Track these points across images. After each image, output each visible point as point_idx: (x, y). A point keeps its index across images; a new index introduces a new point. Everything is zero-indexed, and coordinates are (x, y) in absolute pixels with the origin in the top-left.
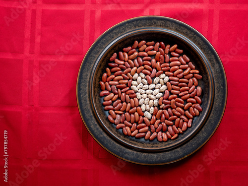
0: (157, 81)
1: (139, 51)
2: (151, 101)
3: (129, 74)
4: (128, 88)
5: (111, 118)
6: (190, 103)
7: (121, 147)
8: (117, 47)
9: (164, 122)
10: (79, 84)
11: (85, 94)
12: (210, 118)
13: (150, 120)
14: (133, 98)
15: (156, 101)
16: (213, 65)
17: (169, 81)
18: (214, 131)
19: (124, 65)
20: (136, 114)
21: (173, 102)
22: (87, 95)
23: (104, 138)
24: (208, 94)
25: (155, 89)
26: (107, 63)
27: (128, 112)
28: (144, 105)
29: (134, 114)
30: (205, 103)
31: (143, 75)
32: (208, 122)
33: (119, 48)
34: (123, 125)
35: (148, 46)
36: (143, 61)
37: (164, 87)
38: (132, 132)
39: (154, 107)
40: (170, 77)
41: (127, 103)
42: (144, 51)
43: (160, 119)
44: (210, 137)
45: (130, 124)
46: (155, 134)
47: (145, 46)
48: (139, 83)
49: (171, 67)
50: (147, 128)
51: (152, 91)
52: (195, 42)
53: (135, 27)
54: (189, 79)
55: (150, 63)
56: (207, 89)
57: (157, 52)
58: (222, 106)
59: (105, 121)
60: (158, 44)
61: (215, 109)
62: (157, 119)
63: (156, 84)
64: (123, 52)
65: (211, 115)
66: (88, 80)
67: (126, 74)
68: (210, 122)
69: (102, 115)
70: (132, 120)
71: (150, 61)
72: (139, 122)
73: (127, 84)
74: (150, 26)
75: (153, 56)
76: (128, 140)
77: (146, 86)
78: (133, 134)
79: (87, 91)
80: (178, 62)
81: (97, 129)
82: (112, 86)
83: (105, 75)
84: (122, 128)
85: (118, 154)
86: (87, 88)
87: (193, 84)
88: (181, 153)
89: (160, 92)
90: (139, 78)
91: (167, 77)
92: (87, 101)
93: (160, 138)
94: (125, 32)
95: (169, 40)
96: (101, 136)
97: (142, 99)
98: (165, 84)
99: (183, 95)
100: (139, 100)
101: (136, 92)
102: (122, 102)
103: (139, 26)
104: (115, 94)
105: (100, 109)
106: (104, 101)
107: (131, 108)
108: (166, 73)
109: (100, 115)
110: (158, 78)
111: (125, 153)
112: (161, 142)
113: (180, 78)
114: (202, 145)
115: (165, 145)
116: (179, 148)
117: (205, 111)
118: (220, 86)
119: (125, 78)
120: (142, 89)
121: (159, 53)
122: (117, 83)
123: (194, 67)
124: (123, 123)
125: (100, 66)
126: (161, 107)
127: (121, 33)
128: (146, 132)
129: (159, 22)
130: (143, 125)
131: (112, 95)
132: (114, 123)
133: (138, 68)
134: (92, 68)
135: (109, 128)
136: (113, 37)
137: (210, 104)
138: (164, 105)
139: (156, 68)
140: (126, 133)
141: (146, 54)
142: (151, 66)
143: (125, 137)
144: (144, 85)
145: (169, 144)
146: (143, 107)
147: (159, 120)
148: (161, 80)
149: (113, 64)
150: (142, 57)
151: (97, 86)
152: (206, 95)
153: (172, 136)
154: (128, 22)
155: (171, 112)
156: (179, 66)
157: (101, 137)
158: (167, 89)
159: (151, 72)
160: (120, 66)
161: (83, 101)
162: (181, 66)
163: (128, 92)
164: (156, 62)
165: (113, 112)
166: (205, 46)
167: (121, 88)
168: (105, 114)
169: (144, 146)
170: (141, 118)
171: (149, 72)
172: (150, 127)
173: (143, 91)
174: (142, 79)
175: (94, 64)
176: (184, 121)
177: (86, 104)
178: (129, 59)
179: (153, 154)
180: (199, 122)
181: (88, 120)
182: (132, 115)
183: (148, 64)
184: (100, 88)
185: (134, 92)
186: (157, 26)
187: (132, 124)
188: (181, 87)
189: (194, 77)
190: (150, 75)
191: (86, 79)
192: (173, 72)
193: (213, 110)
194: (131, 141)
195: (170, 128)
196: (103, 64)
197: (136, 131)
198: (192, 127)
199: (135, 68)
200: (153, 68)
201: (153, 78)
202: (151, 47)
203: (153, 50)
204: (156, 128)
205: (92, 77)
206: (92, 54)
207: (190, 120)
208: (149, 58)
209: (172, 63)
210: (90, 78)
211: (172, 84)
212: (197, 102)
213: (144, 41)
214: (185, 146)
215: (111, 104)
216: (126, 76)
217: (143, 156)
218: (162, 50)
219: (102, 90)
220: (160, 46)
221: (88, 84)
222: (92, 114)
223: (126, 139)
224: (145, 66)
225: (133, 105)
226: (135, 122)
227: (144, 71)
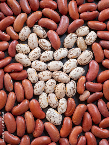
0: (72, 42)
2: (60, 86)
3: (10, 29)
9: (90, 131)
13: (59, 127)
14: (20, 81)
15: (71, 85)
20: (29, 115)
25: (67, 58)
27: (10, 112)
28: (45, 95)
29: (23, 115)
31: (39, 30)
37: (86, 55)
39: (66, 97)
43: (81, 124)
45: (15, 139)
51: (60, 64)
62: (74, 125)
63: (69, 49)
70: (20, 131)
72: (36, 134)
77: (49, 54)
89: (79, 65)
90: (33, 38)
91: (93, 33)
98: (89, 47)
100: (33, 84)
101: (26, 68)
107: (17, 102)
108: (90, 23)
110: (74, 35)
120: (39, 59)
126: (82, 98)
133: (28, 15)
138: (87, 93)
139: (68, 14)
142: (57, 10)
144: (43, 51)
146: (43, 101)
147: (80, 128)
148: (80, 39)
155: (105, 109)
158: (94, 59)
159: (58, 23)
170: (40, 123)
171: (53, 23)
172: (59, 143)
174: (39, 38)
182: (20, 119)
185: (21, 67)
190: (55, 30)
192: (106, 21)
195: (104, 144)
199: (23, 16)
200: (61, 15)
201: (62, 36)
209: (101, 2)
224: (44, 10)
225: (20, 96)
226: (26, 133)
227: (42, 20)
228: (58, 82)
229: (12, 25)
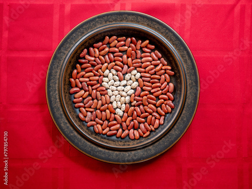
0: (129, 78)
1: (110, 47)
2: (123, 98)
3: (100, 70)
4: (99, 85)
5: (81, 116)
6: (162, 100)
7: (93, 145)
8: (87, 43)
9: (136, 119)
10: (49, 81)
11: (55, 92)
12: (182, 115)
13: (121, 117)
14: (104, 95)
15: (128, 98)
16: (186, 61)
17: (141, 77)
18: (187, 129)
19: (95, 61)
20: (108, 111)
21: (145, 99)
22: (57, 92)
23: (75, 136)
24: (181, 91)
25: (126, 85)
26: (77, 59)
27: (99, 109)
28: (115, 102)
29: (105, 111)
30: (177, 100)
31: (114, 71)
32: (180, 119)
33: (89, 44)
34: (94, 123)
35: (119, 41)
36: (114, 57)
37: (135, 84)
38: (103, 130)
39: (125, 104)
40: (142, 74)
41: (98, 100)
42: (115, 46)
43: (132, 116)
44: (183, 134)
45: (102, 122)
46: (127, 132)
47: (116, 41)
48: (110, 80)
49: (142, 63)
50: (118, 126)
51: (123, 88)
52: (167, 38)
53: (106, 22)
54: (160, 76)
55: (121, 59)
56: (179, 85)
57: (129, 47)
58: (195, 103)
59: (75, 119)
60: (129, 39)
61: (187, 106)
62: (128, 117)
63: (127, 81)
64: (94, 47)
65: (184, 112)
66: (58, 77)
67: (97, 71)
68: (182, 119)
69: (72, 113)
70: (104, 118)
71: (121, 57)
72: (111, 120)
73: (98, 81)
74: (121, 21)
75: (125, 52)
76: (99, 138)
77: (118, 83)
78: (104, 132)
79: (57, 88)
80: (150, 58)
81: (68, 127)
82: (83, 83)
83: (75, 71)
84: (93, 126)
85: (89, 153)
86: (57, 85)
87: (165, 81)
88: (153, 152)
89: (132, 89)
90: (110, 75)
91: (139, 73)
92: (56, 99)
93: (132, 135)
94: (96, 28)
95: (141, 35)
96: (72, 134)
97: (114, 96)
98: (137, 80)
99: (155, 92)
100: (110, 97)
102: (93, 99)
103: (110, 22)
104: (86, 91)
105: (70, 107)
106: (75, 98)
107: (102, 105)
108: (137, 69)
109: (70, 113)
110: (130, 74)
111: (96, 152)
112: (133, 140)
113: (152, 75)
114: (174, 143)
115: (137, 143)
116: (152, 146)
117: (177, 108)
118: (192, 83)
119: (95, 75)
120: (113, 85)
121: (131, 48)
122: (87, 79)
123: (166, 63)
124: (94, 121)
125: (70, 62)
126: (133, 104)
127: (91, 28)
128: (117, 130)
129: (130, 17)
130: (115, 122)
131: (83, 92)
132: (85, 121)
133: (109, 64)
134: (61, 64)
135: (80, 126)
136: (83, 33)
137: (183, 101)
138: (135, 102)
139: (127, 64)
140: (97, 131)
141: (117, 49)
142: (122, 62)
143: (96, 135)
144: (115, 81)
145: (141, 142)
146: (115, 104)
147: (131, 118)
148: (133, 76)
149: (84, 61)
150: (113, 53)
151: (67, 83)
152: (179, 92)
153: (144, 134)
154: (99, 17)
155: (143, 110)
156: (151, 62)
157: (72, 136)
158: (139, 86)
159: (122, 68)
160: (90, 62)
161: (52, 99)
162: (153, 62)
163: (98, 89)
164: (128, 57)
165: (84, 109)
166: (177, 42)
167: (92, 85)
168: (75, 112)
169: (115, 145)
170: (113, 115)
171: (120, 68)
172: (121, 125)
173: (114, 88)
174: (113, 75)
175: (64, 60)
176: (156, 118)
177: (56, 102)
178: (100, 55)
179: (124, 153)
180: (171, 120)
181: (58, 118)
182: (103, 113)
183: (119, 61)
184: (70, 85)
185: (105, 89)
186: (128, 21)
187: (103, 121)
188: (153, 83)
189: (165, 73)
190: (121, 72)
191: (56, 76)
192: (145, 68)
193: (185, 107)
194: (102, 140)
195: (142, 126)
196: (73, 60)
197: (108, 129)
198: (165, 125)
199: (106, 64)
200: (124, 64)
201: (124, 75)
202: (122, 43)
203: (125, 45)
204: (127, 126)
205: (61, 74)
206: (62, 50)
207: (163, 117)
208: (120, 53)
209: (143, 59)
210: (60, 75)
211: (143, 81)
212: (169, 99)
213: (115, 37)
214: (157, 143)
215: (82, 102)
216: (96, 72)
217: (114, 155)
218: (133, 45)
219: (72, 88)
220: (132, 42)
221: (57, 82)
222: (62, 113)
223: (97, 137)
224: (116, 62)
225: (104, 102)
226: (106, 119)
227: (115, 67)
228: (121, 97)
229: (101, 69)
